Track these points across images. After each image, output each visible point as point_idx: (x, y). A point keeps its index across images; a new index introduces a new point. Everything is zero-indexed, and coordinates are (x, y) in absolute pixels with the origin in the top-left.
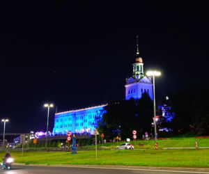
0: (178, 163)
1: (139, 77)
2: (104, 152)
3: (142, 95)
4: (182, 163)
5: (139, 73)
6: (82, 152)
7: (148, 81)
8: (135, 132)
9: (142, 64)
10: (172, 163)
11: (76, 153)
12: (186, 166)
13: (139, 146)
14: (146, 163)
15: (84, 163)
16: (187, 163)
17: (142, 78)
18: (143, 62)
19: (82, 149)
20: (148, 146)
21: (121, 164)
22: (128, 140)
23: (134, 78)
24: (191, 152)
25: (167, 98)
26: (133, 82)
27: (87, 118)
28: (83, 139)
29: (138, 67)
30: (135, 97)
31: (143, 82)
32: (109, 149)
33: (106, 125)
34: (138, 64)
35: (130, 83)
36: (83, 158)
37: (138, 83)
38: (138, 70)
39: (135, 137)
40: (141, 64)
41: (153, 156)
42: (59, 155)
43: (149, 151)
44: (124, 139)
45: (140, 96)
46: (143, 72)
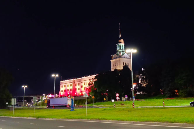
0: (146, 118)
1: (121, 54)
2: (94, 109)
3: (124, 67)
4: (149, 119)
5: (121, 51)
6: (78, 109)
7: (128, 57)
8: (117, 95)
9: (124, 44)
10: (142, 118)
11: (74, 110)
12: (153, 121)
13: (120, 105)
14: (122, 118)
15: (77, 117)
16: (154, 119)
17: (123, 54)
18: (124, 43)
19: (79, 107)
20: (128, 105)
21: (104, 119)
22: (113, 101)
23: (118, 55)
24: (158, 110)
25: (143, 69)
26: (116, 58)
27: (83, 84)
28: (80, 100)
29: (120, 46)
30: (118, 69)
31: (125, 57)
32: (99, 107)
33: (97, 90)
34: (120, 44)
35: (115, 58)
36: (78, 114)
37: (121, 58)
38: (120, 49)
39: (118, 98)
40: (122, 44)
41: (129, 113)
42: (61, 112)
43: (128, 109)
44: (110, 100)
45: (122, 68)
46: (124, 50)
